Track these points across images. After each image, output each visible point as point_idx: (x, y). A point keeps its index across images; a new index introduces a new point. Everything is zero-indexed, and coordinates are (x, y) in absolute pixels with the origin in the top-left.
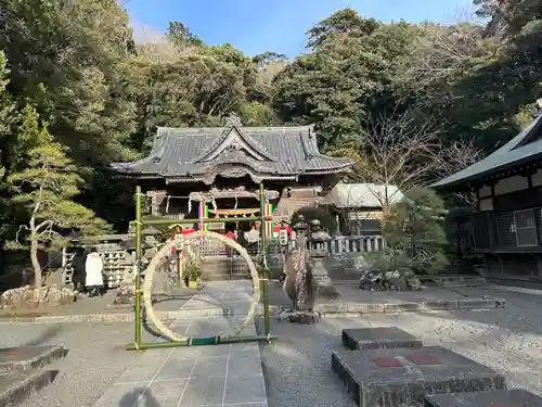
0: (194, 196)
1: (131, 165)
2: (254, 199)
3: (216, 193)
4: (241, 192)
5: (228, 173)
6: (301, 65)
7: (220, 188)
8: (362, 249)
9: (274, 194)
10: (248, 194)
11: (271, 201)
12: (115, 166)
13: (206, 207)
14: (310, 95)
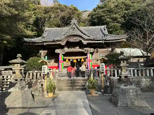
0: (57, 51)
1: (33, 40)
2: (83, 52)
3: (66, 50)
4: (77, 49)
5: (72, 40)
6: (99, 7)
7: (68, 48)
8: (144, 75)
9: (92, 50)
10: (80, 50)
11: (91, 53)
12: (26, 39)
13: (62, 56)
14: (104, 16)
